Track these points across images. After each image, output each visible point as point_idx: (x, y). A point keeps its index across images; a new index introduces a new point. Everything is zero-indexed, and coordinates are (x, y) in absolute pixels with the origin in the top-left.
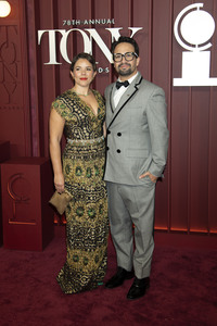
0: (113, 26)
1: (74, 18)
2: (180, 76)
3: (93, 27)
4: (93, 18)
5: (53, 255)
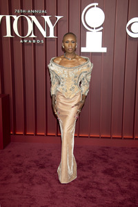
0: (45, 15)
1: (22, 8)
2: (85, 46)
3: (34, 14)
4: (33, 9)
5: (10, 151)
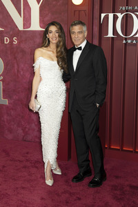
1: (128, 5)
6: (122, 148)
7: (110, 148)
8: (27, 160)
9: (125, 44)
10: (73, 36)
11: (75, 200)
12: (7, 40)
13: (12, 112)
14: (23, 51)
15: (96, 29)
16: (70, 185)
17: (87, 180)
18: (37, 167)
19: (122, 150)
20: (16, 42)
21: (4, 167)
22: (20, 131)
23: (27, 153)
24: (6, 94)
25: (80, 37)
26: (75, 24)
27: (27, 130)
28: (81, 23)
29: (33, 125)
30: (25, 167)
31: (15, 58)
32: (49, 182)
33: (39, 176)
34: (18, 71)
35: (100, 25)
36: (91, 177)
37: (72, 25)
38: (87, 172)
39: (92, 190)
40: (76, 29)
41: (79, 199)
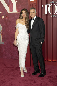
6: (52, 60)
7: (47, 61)
8: (13, 67)
9: (52, 17)
10: (31, 14)
11: (33, 83)
12: (3, 17)
13: (6, 47)
14: (10, 22)
15: (40, 11)
16: (31, 77)
17: (38, 74)
18: (17, 70)
19: (52, 61)
20: (7, 18)
21: (3, 70)
22: (10, 55)
23: (13, 64)
24: (4, 39)
25: (33, 14)
26: (31, 9)
27: (12, 54)
28: (34, 8)
29: (15, 52)
30: (12, 70)
31: (7, 24)
32: (22, 76)
33: (18, 73)
34: (8, 30)
35: (42, 10)
36: (40, 73)
37: (30, 9)
38: (38, 71)
39: (40, 78)
40: (32, 11)
41: (35, 82)
